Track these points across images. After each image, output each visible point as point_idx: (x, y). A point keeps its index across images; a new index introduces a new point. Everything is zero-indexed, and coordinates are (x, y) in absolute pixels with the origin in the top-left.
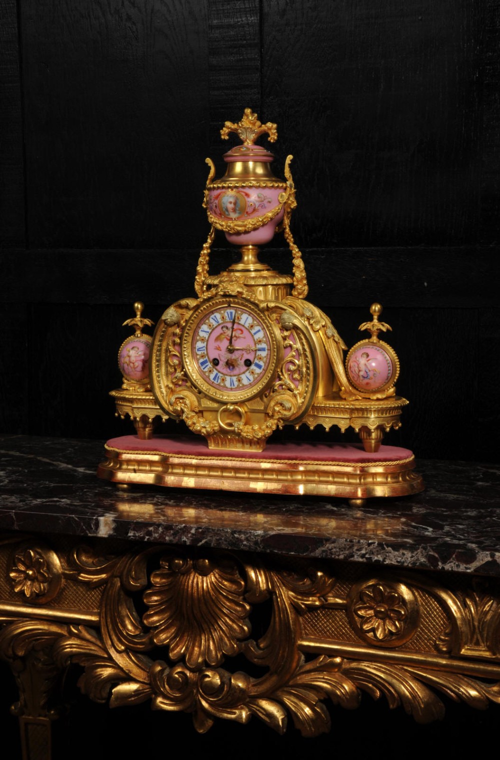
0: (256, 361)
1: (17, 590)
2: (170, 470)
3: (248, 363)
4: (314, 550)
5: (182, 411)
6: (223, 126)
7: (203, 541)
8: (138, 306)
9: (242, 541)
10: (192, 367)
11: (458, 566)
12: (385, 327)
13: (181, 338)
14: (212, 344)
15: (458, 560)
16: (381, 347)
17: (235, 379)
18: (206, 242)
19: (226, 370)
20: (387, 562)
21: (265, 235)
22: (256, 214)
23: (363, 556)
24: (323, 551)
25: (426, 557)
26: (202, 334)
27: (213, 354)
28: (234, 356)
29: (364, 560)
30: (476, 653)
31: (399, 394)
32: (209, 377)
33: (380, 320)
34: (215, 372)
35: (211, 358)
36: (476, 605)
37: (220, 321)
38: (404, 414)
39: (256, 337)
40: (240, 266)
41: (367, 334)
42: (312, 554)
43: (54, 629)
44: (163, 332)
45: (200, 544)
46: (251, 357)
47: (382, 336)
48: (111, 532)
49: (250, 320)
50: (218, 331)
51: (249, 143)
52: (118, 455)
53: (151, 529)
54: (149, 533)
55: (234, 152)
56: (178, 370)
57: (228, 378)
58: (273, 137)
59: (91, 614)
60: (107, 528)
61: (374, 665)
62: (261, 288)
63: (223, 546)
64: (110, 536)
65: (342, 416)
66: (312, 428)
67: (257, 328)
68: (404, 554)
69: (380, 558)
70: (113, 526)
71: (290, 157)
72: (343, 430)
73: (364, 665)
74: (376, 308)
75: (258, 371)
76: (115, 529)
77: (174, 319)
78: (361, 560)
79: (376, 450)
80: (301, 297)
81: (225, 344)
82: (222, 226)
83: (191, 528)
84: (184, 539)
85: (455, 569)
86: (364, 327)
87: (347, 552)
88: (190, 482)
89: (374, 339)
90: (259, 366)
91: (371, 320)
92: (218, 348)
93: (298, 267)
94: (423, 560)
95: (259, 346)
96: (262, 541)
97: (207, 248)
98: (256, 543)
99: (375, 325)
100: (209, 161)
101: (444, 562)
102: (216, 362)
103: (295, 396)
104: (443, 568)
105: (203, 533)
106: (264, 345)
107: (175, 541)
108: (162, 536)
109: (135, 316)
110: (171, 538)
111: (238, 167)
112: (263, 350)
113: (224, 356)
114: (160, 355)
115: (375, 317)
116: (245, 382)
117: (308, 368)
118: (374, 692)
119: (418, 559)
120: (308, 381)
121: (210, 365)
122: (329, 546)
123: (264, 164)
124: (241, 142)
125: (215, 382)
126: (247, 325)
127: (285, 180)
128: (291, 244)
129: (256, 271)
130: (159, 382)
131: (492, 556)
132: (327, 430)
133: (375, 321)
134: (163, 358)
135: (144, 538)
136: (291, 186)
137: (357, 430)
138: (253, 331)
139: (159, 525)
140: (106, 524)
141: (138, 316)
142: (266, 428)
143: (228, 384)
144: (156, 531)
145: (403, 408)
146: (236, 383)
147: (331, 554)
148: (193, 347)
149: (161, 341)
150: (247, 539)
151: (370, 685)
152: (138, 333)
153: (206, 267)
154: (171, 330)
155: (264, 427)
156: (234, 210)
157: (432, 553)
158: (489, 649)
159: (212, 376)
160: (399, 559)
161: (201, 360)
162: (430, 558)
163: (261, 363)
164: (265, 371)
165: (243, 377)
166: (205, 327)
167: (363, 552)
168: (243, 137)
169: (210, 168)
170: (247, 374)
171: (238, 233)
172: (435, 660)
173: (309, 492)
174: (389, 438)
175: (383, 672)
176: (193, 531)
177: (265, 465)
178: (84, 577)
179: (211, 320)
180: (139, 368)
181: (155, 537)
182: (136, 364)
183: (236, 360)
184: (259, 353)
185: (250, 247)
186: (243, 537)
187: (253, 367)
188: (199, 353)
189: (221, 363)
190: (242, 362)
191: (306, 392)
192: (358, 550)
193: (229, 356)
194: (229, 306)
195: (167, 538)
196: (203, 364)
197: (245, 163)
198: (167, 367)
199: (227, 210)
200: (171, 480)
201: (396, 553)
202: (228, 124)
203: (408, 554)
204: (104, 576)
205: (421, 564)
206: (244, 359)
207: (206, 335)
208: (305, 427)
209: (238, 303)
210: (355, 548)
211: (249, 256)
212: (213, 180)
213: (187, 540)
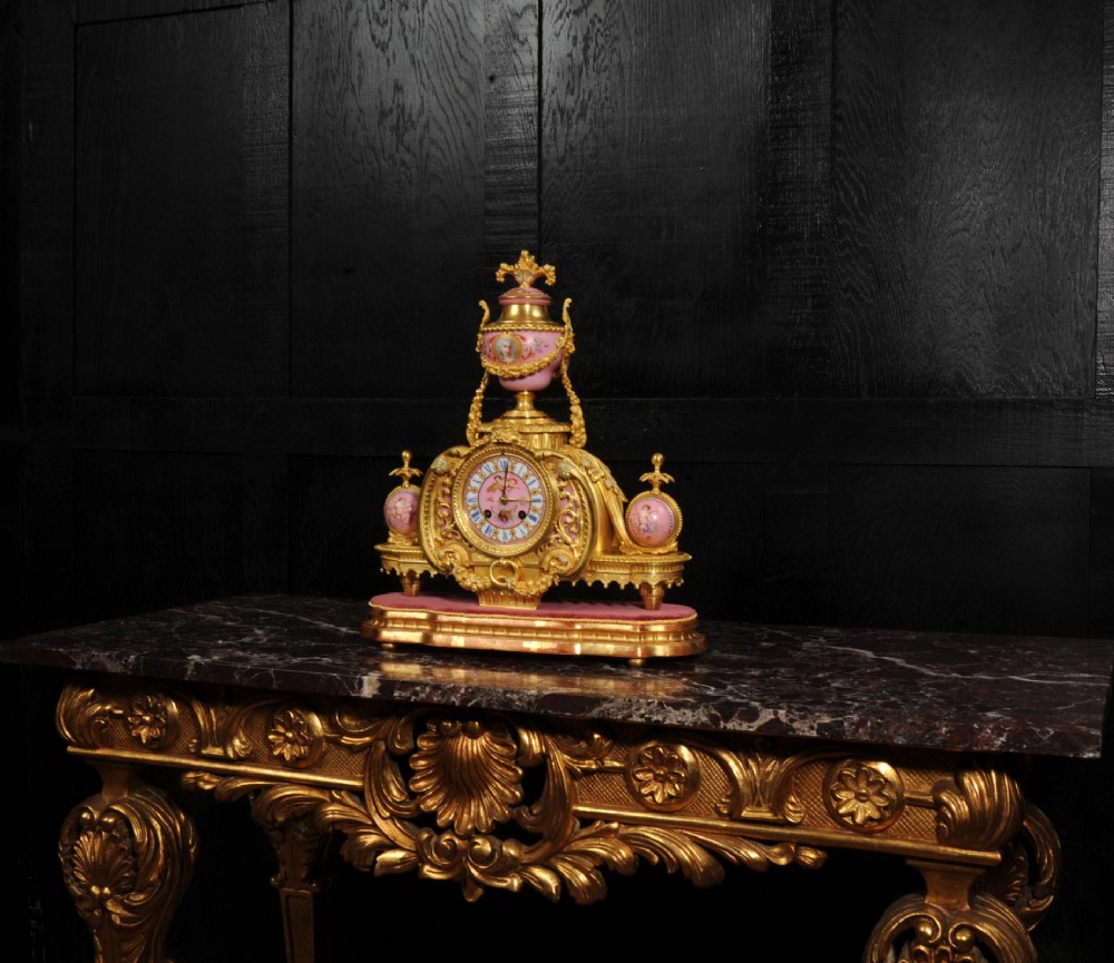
0: (531, 513)
1: (276, 753)
2: (438, 629)
3: (522, 515)
4: (590, 711)
5: (452, 566)
6: (498, 267)
7: (473, 702)
8: (406, 455)
9: (514, 701)
10: (462, 519)
11: (740, 725)
12: (667, 478)
13: (451, 488)
14: (484, 495)
15: (740, 719)
16: (663, 499)
17: (508, 532)
18: (479, 387)
19: (499, 523)
20: (668, 722)
21: (541, 380)
22: (530, 359)
23: (642, 716)
24: (601, 711)
25: (707, 716)
26: (473, 484)
27: (486, 506)
28: (506, 508)
29: (643, 720)
30: (757, 815)
31: (682, 548)
32: (480, 530)
33: (662, 470)
34: (487, 524)
35: (483, 510)
36: (758, 765)
37: (493, 471)
38: (687, 570)
39: (531, 487)
40: (515, 413)
41: (648, 486)
42: (589, 715)
43: (315, 794)
44: (433, 481)
45: (470, 704)
46: (525, 509)
47: (664, 487)
48: (376, 692)
49: (525, 469)
50: (490, 482)
51: (525, 286)
52: (383, 613)
53: (418, 688)
54: (416, 693)
55: (510, 295)
56: (448, 523)
57: (501, 531)
58: (551, 280)
59: (354, 779)
60: (371, 687)
61: (652, 830)
62: (536, 436)
63: (495, 707)
64: (374, 696)
65: (621, 571)
66: (590, 584)
67: (532, 478)
68: (684, 714)
69: (660, 718)
70: (378, 685)
71: (568, 301)
72: (622, 587)
73: (642, 830)
74: (658, 458)
75: (532, 523)
76: (380, 689)
77: (444, 468)
78: (639, 720)
79: (657, 608)
80: (579, 446)
81: (498, 494)
82: (496, 370)
83: (460, 688)
84: (453, 699)
85: (738, 728)
86: (645, 477)
87: (625, 712)
89: (656, 490)
90: (534, 519)
91: (653, 470)
92: (490, 500)
93: (576, 415)
94: (704, 719)
95: (534, 497)
96: (536, 701)
97: (480, 394)
98: (530, 703)
99: (657, 476)
100: (483, 304)
101: (726, 721)
102: (488, 514)
103: (572, 550)
104: (725, 727)
105: (473, 693)
106: (539, 497)
107: (443, 701)
108: (429, 696)
109: (402, 465)
110: (440, 698)
111: (514, 310)
112: (539, 501)
113: (496, 508)
114: (429, 507)
115: (657, 468)
116: (519, 535)
117: (586, 521)
118: (652, 857)
119: (699, 719)
120: (586, 534)
121: (482, 517)
122: (606, 705)
123: (542, 307)
124: (517, 285)
125: (487, 535)
126: (521, 475)
127: (563, 324)
128: (569, 390)
129: (531, 418)
130: (427, 535)
131: (776, 713)
132: (606, 586)
133: (657, 472)
134: (432, 510)
135: (410, 698)
136: (569, 330)
137: (637, 586)
138: (528, 482)
139: (426, 685)
140: (370, 683)
141: (406, 465)
142: (541, 583)
143: (500, 537)
144: (423, 691)
145: (686, 563)
146: (509, 537)
147: (609, 714)
148: (464, 499)
149: (430, 491)
150: (520, 700)
151: (648, 850)
152: (406, 483)
153: (479, 414)
154: (441, 480)
155: (539, 583)
156: (509, 354)
157: (713, 712)
158: (771, 810)
159: (484, 529)
160: (680, 719)
161: (473, 512)
162: (712, 717)
163: (536, 515)
164: (541, 523)
165: (517, 529)
166: (476, 477)
167: (642, 711)
168: (519, 279)
169: (484, 311)
170: (521, 526)
171: (513, 378)
172: (715, 823)
173: (586, 652)
174: (671, 596)
175: (662, 837)
176: (462, 691)
177: (540, 623)
178: (346, 740)
179: (484, 470)
180: (407, 521)
181: (422, 698)
182: (403, 516)
183: (509, 512)
184: (534, 504)
185: (526, 393)
186: (515, 697)
187: (527, 519)
188: (470, 504)
189: (493, 515)
190: (516, 514)
191: (584, 546)
192: (638, 710)
193: (502, 507)
194: (503, 454)
195: (435, 699)
196: (474, 515)
197: (521, 305)
198: (435, 519)
199: (502, 354)
200: (439, 639)
201: (677, 713)
202: (504, 265)
203: (689, 713)
204: (367, 739)
205: (703, 723)
206: (518, 511)
207: (478, 486)
208: (582, 583)
209: (512, 452)
210: (634, 708)
211: (525, 403)
212: (487, 323)
213: (456, 700)
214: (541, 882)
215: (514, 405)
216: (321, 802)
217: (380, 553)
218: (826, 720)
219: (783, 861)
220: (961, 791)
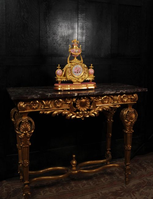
3: (80, 72)
5: (71, 79)
8: (59, 65)
12: (93, 67)
19: (77, 73)
21: (78, 56)
24: (104, 93)
25: (115, 92)
28: (78, 71)
31: (94, 75)
36: (115, 97)
41: (90, 68)
47: (92, 68)
55: (74, 44)
58: (78, 43)
64: (77, 95)
68: (113, 92)
71: (80, 45)
74: (92, 65)
79: (91, 82)
80: (82, 63)
85: (118, 93)
86: (90, 67)
88: (74, 89)
91: (91, 66)
93: (82, 59)
95: (81, 70)
96: (97, 93)
97: (69, 57)
102: (75, 72)
103: (86, 76)
111: (75, 46)
113: (76, 71)
117: (87, 72)
120: (87, 74)
123: (78, 46)
125: (75, 75)
128: (81, 57)
131: (121, 91)
135: (81, 95)
136: (81, 49)
141: (59, 67)
142: (83, 81)
143: (77, 75)
144: (83, 94)
151: (104, 109)
152: (59, 69)
164: (82, 73)
165: (79, 74)
169: (70, 46)
172: (111, 104)
174: (93, 81)
178: (67, 102)
179: (75, 67)
188: (73, 71)
194: (77, 65)
202: (73, 41)
204: (70, 102)
208: (86, 80)
211: (75, 58)
212: (71, 48)
213: (87, 94)
214: (93, 115)
215: (74, 59)
216: (63, 112)
217: (55, 78)
218: (126, 91)
219: (118, 107)
220: (133, 96)
